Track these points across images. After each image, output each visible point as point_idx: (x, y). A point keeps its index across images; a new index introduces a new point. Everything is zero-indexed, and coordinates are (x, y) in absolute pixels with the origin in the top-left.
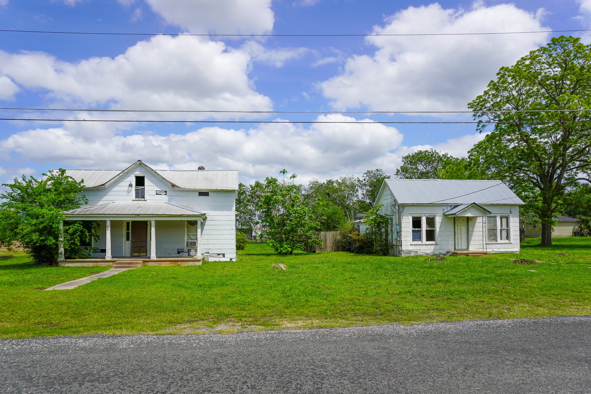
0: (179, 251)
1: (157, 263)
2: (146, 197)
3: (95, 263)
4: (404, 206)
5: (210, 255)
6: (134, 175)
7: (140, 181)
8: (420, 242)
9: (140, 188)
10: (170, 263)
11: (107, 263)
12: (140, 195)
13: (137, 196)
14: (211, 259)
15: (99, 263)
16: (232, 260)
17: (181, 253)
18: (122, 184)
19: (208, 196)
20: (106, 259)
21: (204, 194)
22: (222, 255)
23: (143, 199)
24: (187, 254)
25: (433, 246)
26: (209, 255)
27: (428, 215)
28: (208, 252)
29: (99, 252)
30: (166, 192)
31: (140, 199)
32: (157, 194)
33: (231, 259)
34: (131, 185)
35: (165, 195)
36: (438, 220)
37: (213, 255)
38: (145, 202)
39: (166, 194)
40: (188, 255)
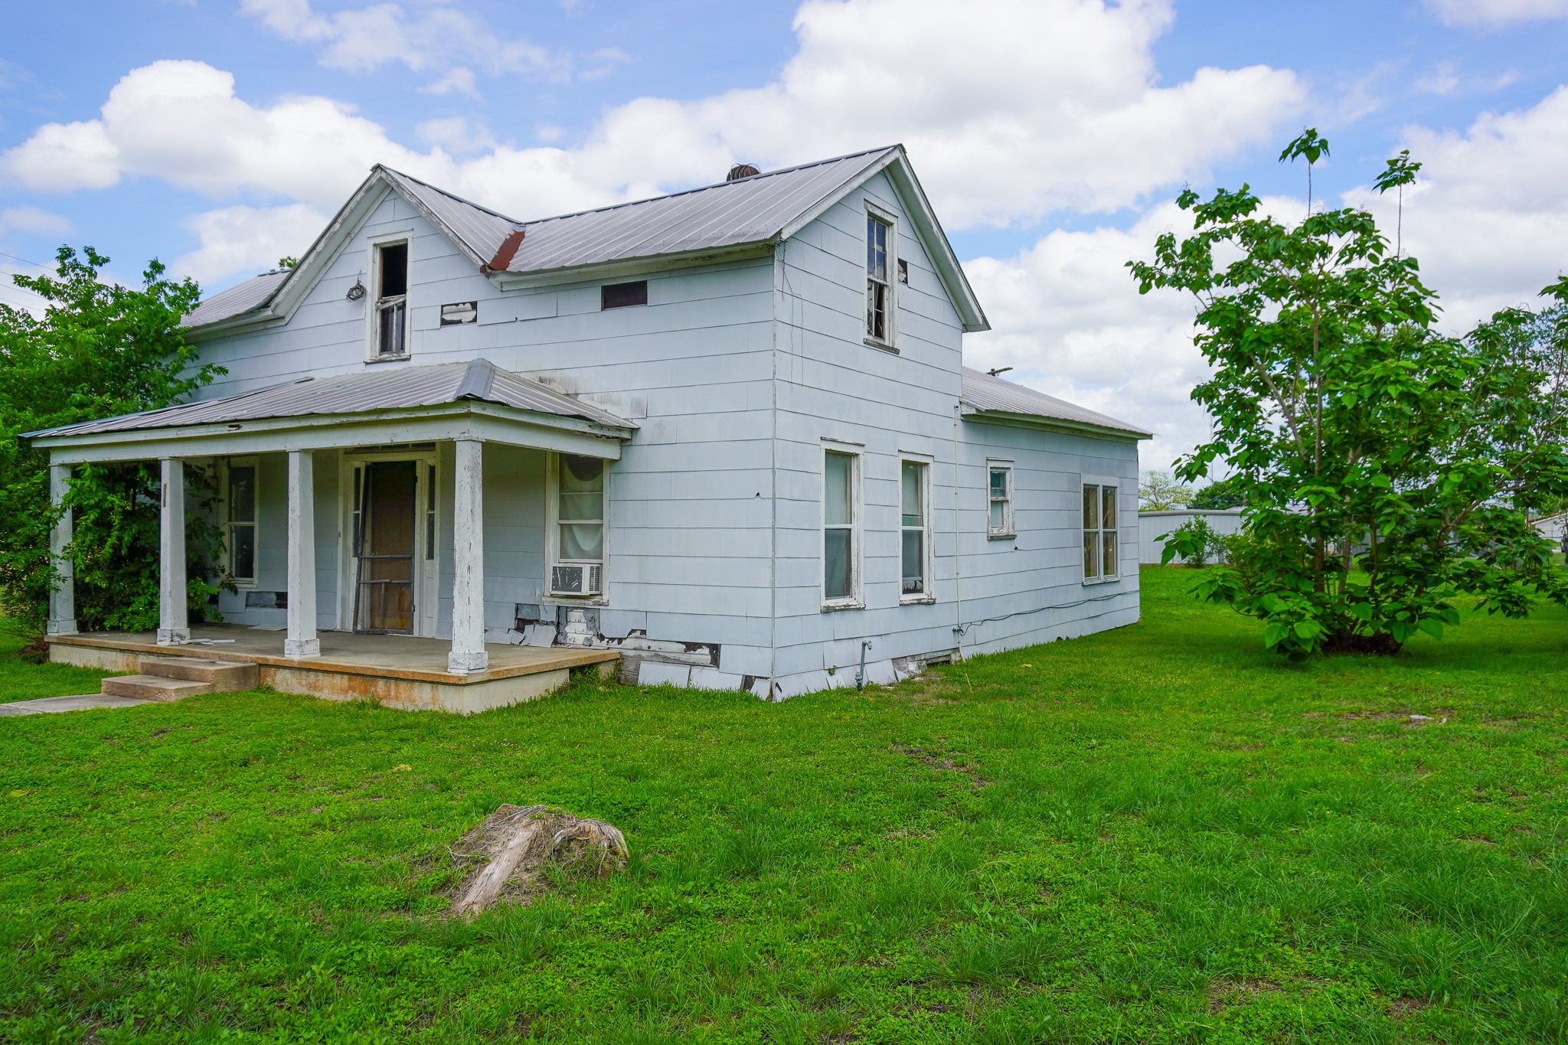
0: (524, 614)
2: (410, 342)
5: (653, 646)
6: (376, 242)
9: (393, 301)
12: (395, 335)
13: (386, 343)
14: (651, 675)
16: (753, 691)
17: (528, 628)
19: (643, 301)
21: (623, 292)
22: (706, 651)
23: (400, 355)
24: (552, 631)
26: (645, 644)
28: (644, 632)
29: (271, 607)
30: (474, 306)
31: (393, 356)
32: (444, 322)
33: (748, 681)
34: (357, 293)
35: (472, 326)
37: (663, 648)
38: (406, 363)
39: (474, 320)
40: (556, 642)
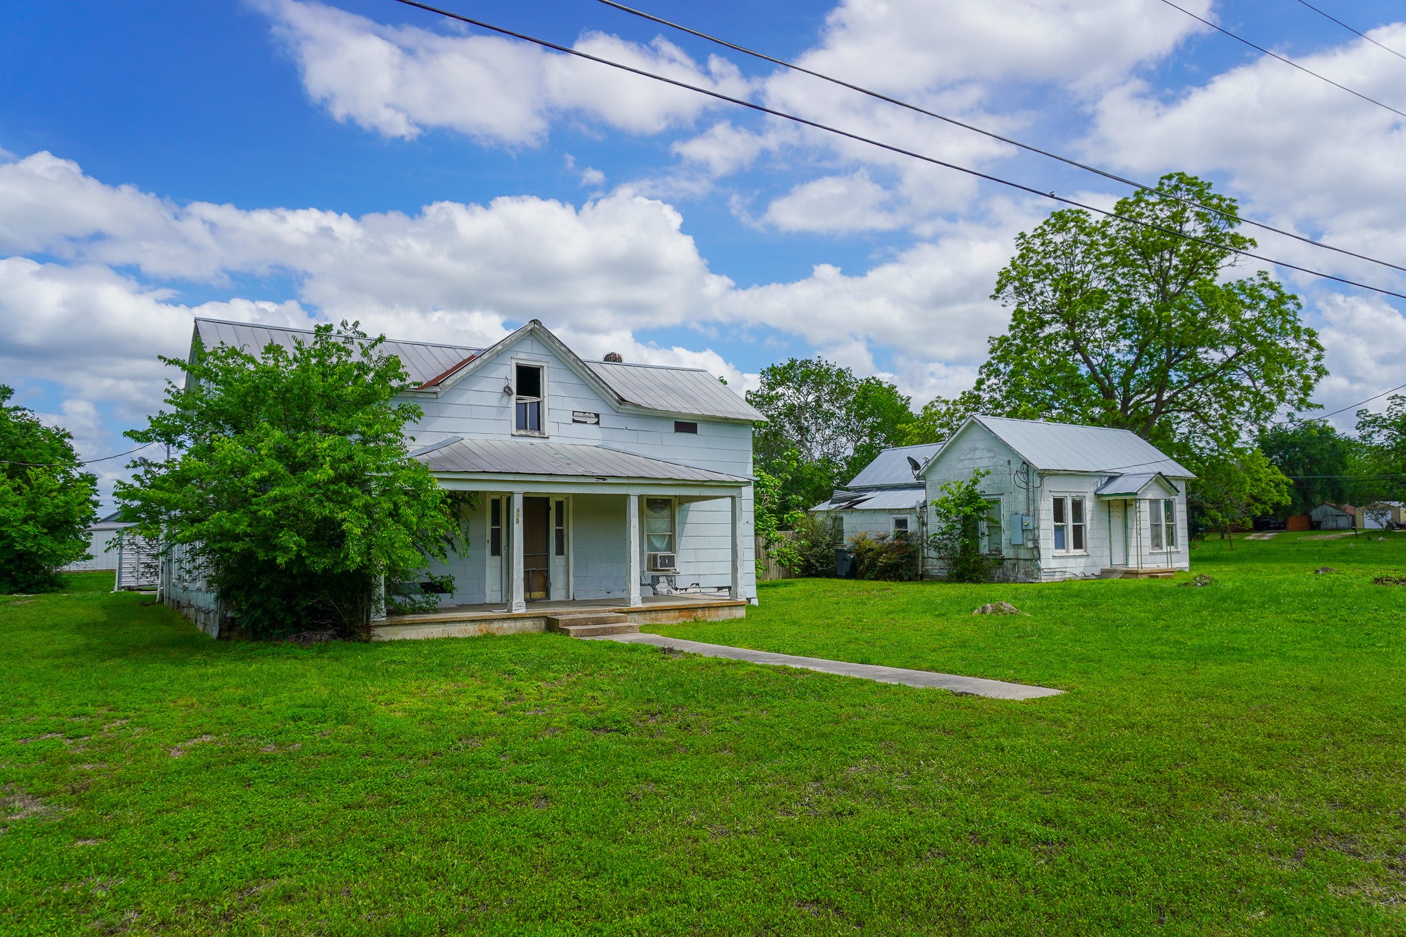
1: (648, 616)
2: (548, 427)
3: (484, 626)
4: (1044, 474)
5: (703, 591)
6: (514, 363)
7: (528, 381)
8: (1064, 551)
9: (529, 399)
10: (677, 614)
11: (519, 624)
12: (530, 421)
13: (521, 424)
15: (496, 625)
18: (482, 385)
19: (695, 432)
20: (514, 612)
21: (686, 426)
22: (727, 590)
23: (537, 434)
24: (650, 588)
25: (1083, 560)
26: (698, 590)
27: (1074, 495)
28: (698, 584)
30: (597, 416)
31: (529, 433)
32: (574, 421)
34: (505, 391)
35: (595, 427)
36: (1089, 506)
37: (708, 590)
38: (546, 441)
39: (597, 423)
40: (654, 593)
